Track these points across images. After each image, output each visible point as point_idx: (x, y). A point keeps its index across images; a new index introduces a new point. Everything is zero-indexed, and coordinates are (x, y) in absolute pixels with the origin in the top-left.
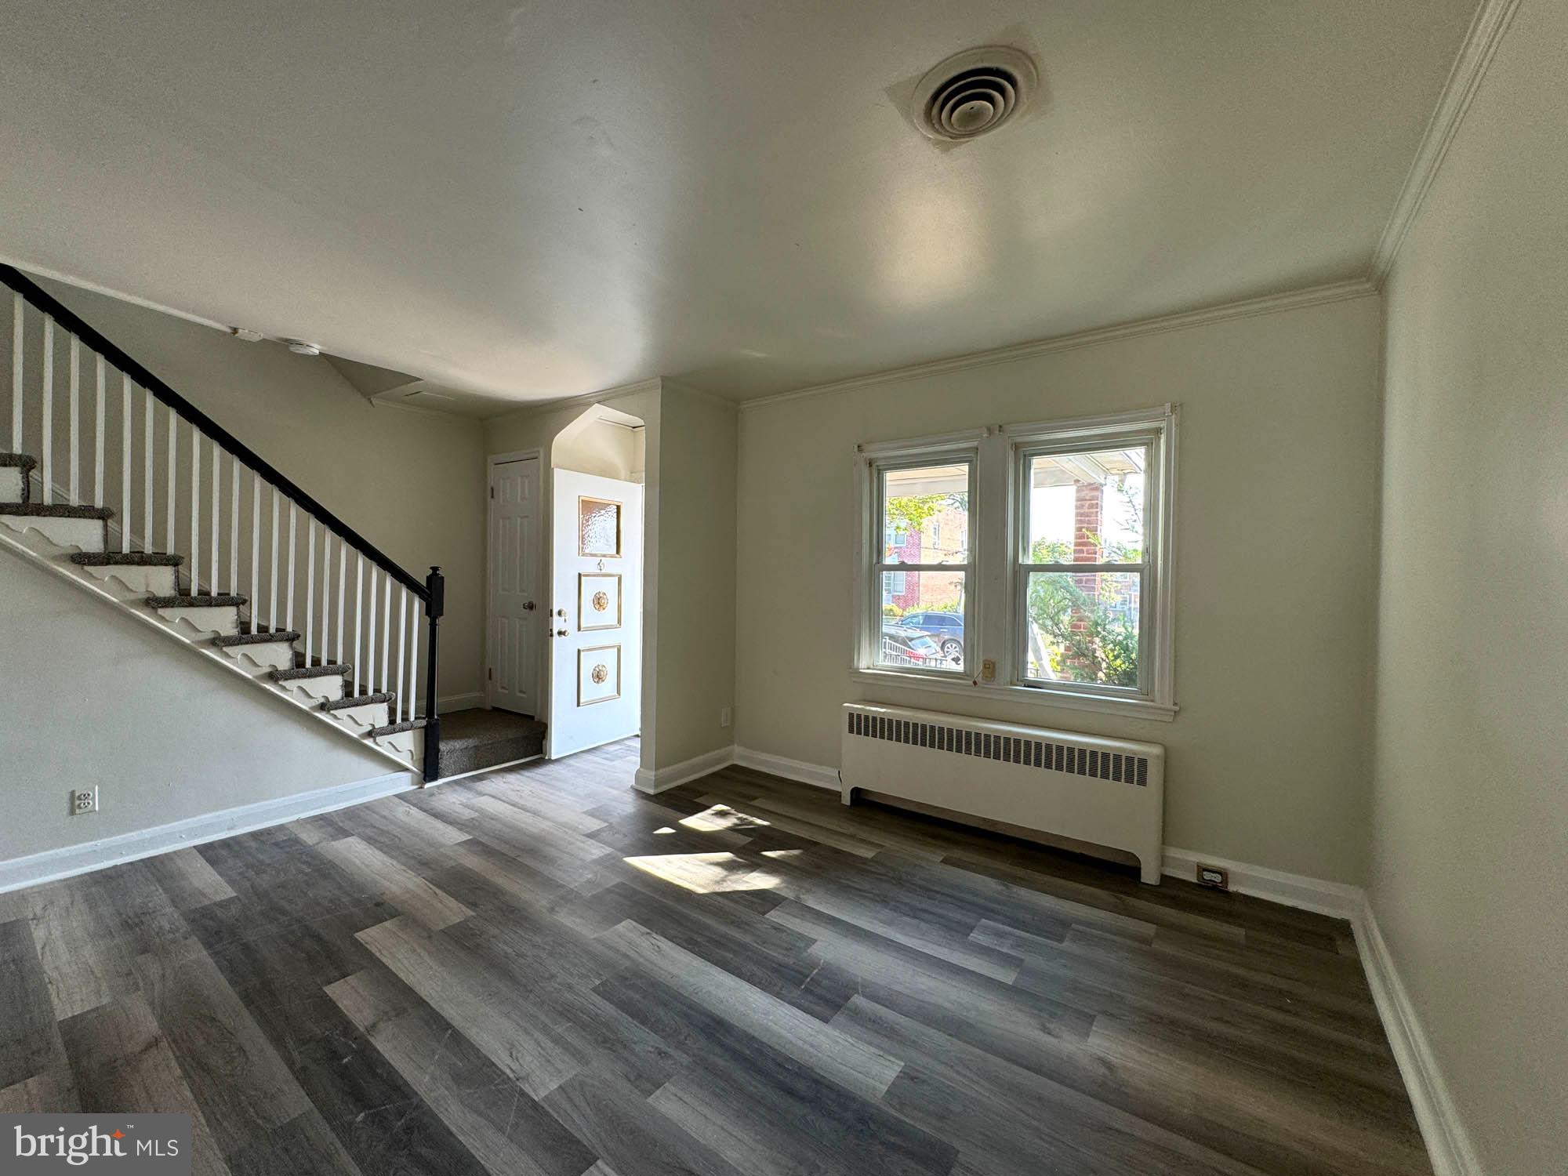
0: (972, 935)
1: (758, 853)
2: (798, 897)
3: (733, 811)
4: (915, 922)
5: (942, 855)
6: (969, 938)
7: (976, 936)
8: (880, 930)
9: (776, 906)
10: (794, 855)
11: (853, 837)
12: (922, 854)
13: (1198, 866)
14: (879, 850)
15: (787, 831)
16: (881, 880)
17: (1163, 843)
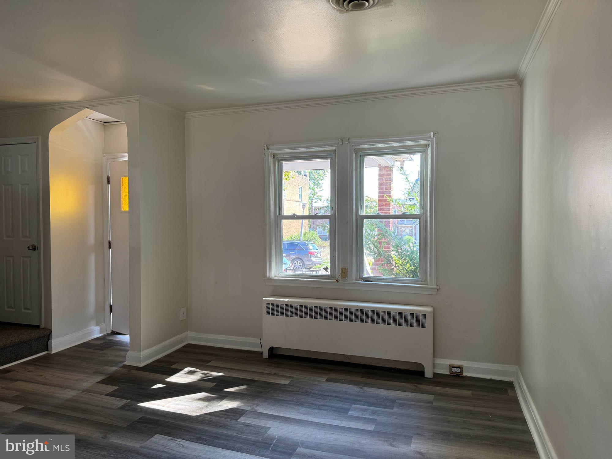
0: (349, 413)
1: (221, 390)
2: (253, 409)
3: (198, 370)
4: (320, 411)
5: (325, 378)
6: (348, 414)
7: (350, 413)
8: (303, 417)
9: (243, 415)
10: (243, 388)
11: (274, 374)
12: (315, 378)
13: (450, 366)
14: (291, 380)
15: (236, 376)
16: (296, 394)
17: (434, 357)
